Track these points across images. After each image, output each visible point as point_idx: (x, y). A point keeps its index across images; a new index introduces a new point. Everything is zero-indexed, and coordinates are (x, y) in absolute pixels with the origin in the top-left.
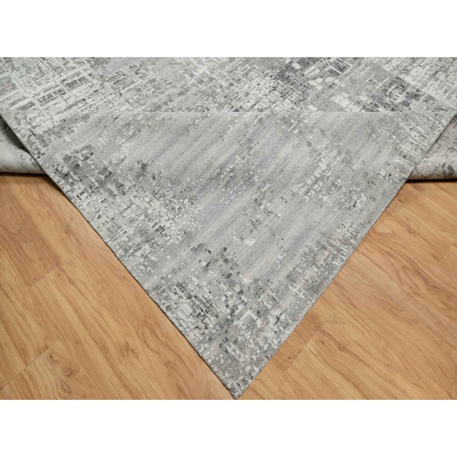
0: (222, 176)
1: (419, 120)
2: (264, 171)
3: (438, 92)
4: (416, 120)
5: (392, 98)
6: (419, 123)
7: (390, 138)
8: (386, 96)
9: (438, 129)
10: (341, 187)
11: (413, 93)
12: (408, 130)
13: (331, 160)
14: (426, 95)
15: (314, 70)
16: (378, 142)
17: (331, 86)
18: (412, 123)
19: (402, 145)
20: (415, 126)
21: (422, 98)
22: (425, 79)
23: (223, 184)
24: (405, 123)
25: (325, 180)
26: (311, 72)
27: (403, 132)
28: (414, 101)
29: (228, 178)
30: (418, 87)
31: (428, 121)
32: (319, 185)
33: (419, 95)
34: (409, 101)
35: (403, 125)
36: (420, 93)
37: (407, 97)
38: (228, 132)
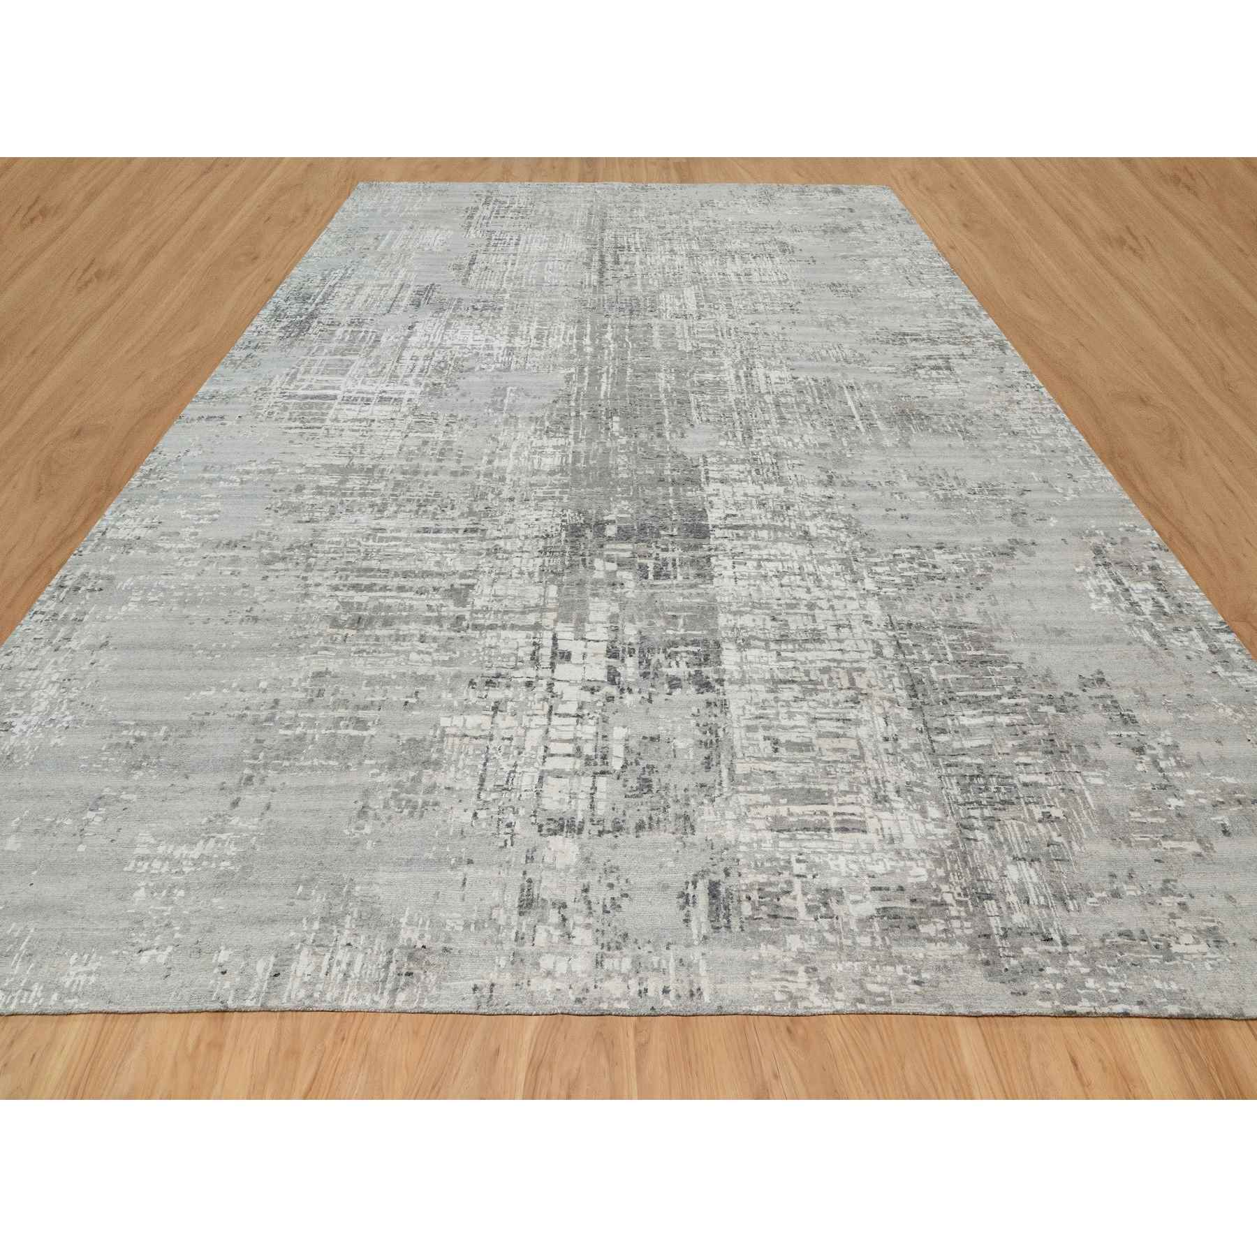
0: (125, 733)
1: (376, 948)
2: (154, 777)
3: (748, 707)
4: (373, 943)
5: (669, 660)
6: (369, 951)
7: (310, 921)
8: (665, 651)
9: (376, 998)
10: (172, 903)
11: (707, 678)
12: (344, 942)
13: (215, 856)
14: (721, 696)
15: (624, 550)
16: (292, 904)
17: (614, 585)
18: (363, 937)
19: (305, 951)
20: (360, 948)
21: (710, 696)
22: (755, 676)
23: (114, 740)
24: (354, 926)
25: (174, 871)
26: (615, 550)
27: (335, 934)
28: (693, 689)
29: (123, 741)
30: (726, 677)
31: (384, 967)
32: (162, 866)
33: (712, 688)
34: (684, 684)
35: (347, 926)
36: (717, 687)
37: (690, 675)
38: (202, 693)
